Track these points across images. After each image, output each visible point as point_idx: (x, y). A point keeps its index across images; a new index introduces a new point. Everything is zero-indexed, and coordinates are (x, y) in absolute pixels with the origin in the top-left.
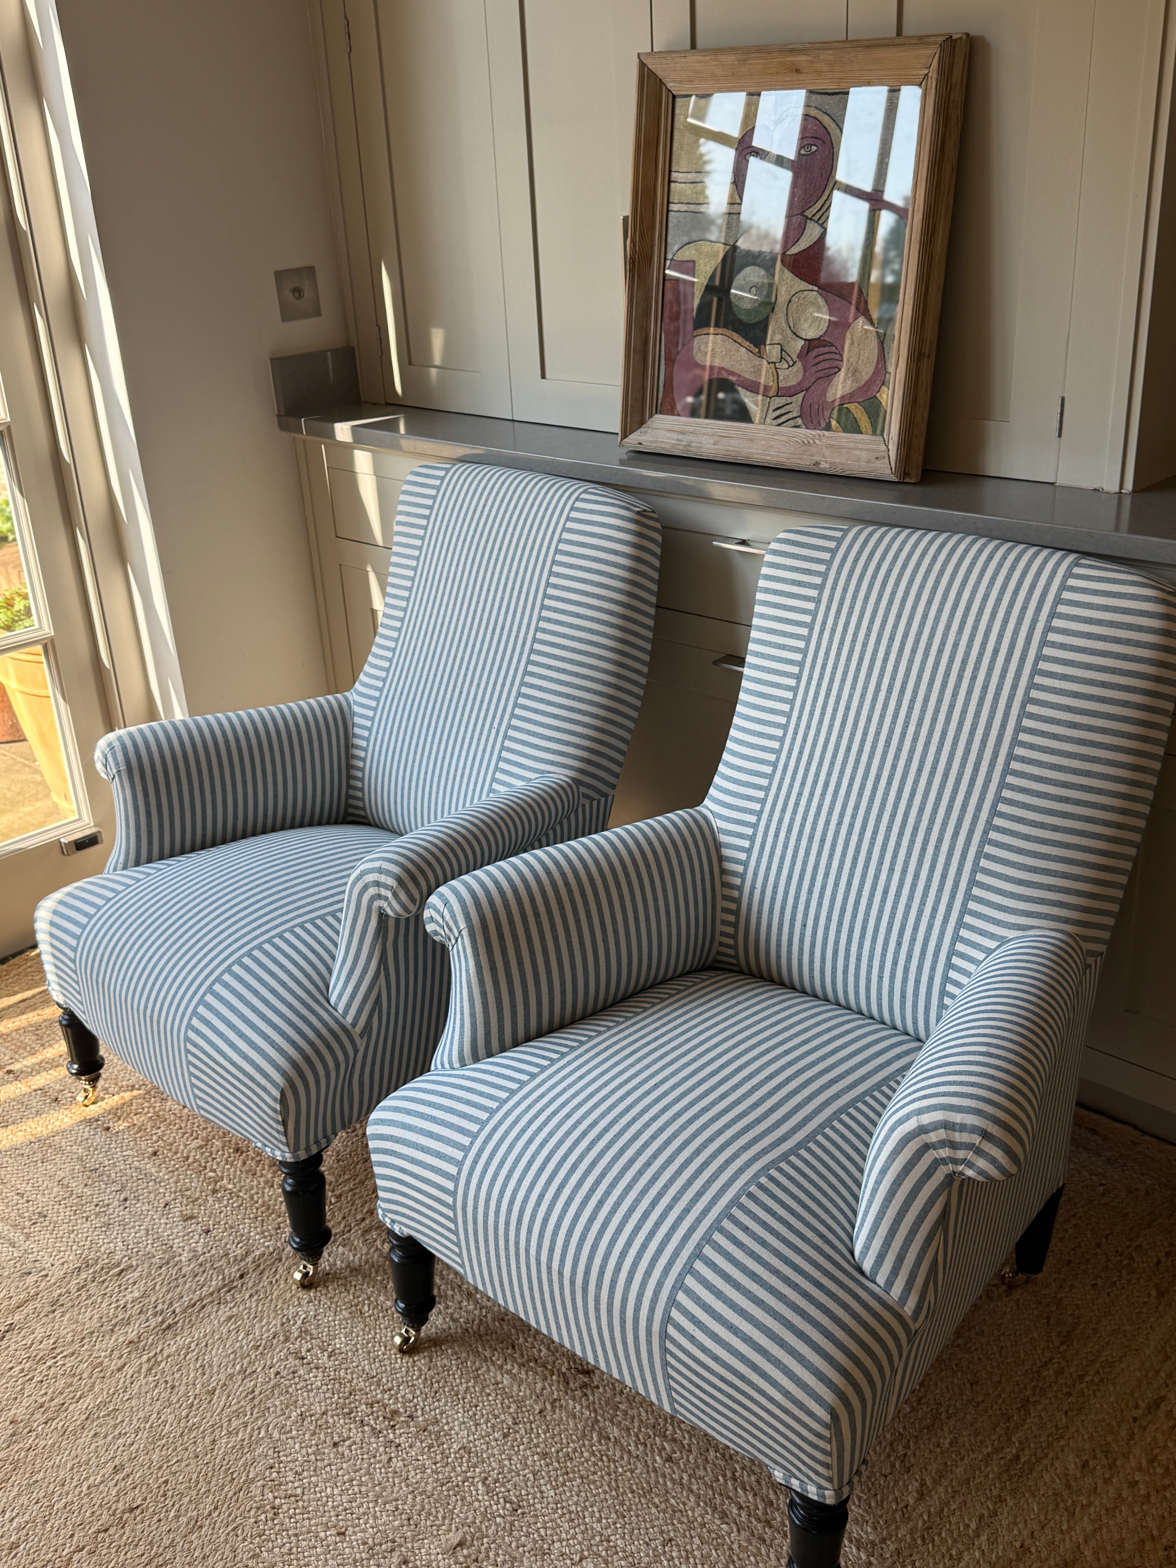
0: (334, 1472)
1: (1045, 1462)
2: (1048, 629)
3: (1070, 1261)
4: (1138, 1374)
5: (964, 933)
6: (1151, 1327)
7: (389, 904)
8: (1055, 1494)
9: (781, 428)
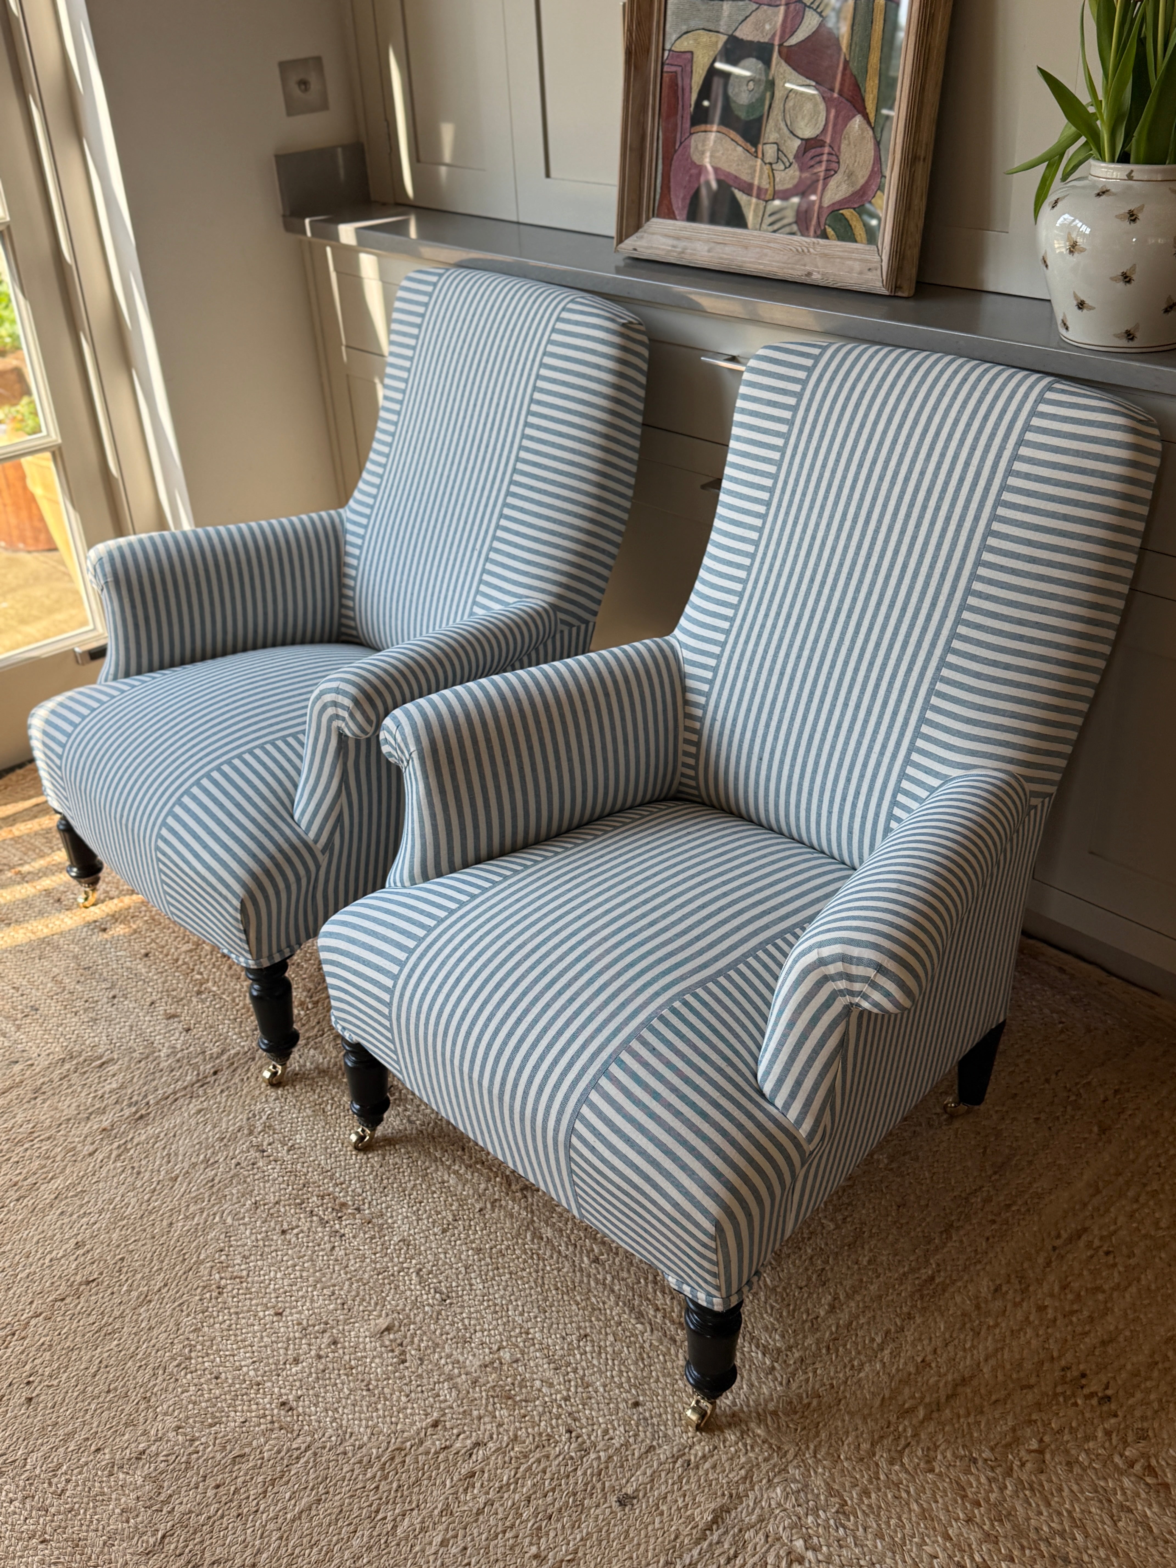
0: (279, 1258)
1: (959, 1284)
2: (1015, 457)
3: (1016, 1094)
4: (1065, 1206)
5: (910, 771)
6: (1087, 1162)
7: (347, 724)
8: (964, 1314)
9: (777, 235)
